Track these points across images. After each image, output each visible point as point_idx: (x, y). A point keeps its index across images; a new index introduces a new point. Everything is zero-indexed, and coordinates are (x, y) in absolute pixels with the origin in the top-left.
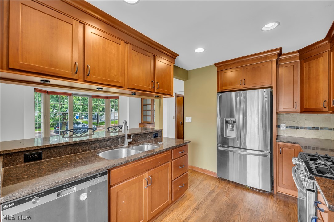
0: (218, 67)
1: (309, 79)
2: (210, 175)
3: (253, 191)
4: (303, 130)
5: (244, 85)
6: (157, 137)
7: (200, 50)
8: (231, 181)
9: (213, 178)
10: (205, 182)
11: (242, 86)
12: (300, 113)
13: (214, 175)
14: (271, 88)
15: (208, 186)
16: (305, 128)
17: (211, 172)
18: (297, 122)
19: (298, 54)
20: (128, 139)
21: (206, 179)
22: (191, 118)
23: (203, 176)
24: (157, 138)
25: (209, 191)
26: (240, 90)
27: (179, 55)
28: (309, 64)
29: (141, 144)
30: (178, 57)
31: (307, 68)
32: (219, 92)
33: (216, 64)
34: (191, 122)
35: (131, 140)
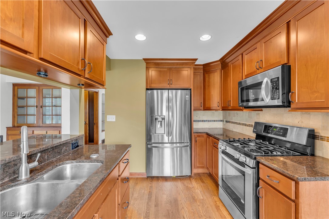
0: (147, 63)
1: (209, 86)
2: (139, 177)
3: (179, 179)
4: (202, 123)
5: (171, 85)
6: (78, 146)
7: (140, 37)
8: (159, 176)
9: (143, 179)
10: (138, 187)
11: (169, 85)
12: (203, 110)
13: (142, 176)
14: (191, 89)
15: (143, 191)
16: (203, 121)
17: (139, 174)
18: (198, 117)
19: (202, 67)
20: (28, 163)
21: (137, 183)
22: (114, 116)
23: (132, 181)
24: (77, 148)
25: (147, 196)
26: (168, 89)
27: (112, 35)
28: (209, 76)
29: (57, 166)
30: (111, 36)
31: (208, 78)
32: (147, 89)
33: (145, 59)
34: (115, 121)
35: (36, 163)
